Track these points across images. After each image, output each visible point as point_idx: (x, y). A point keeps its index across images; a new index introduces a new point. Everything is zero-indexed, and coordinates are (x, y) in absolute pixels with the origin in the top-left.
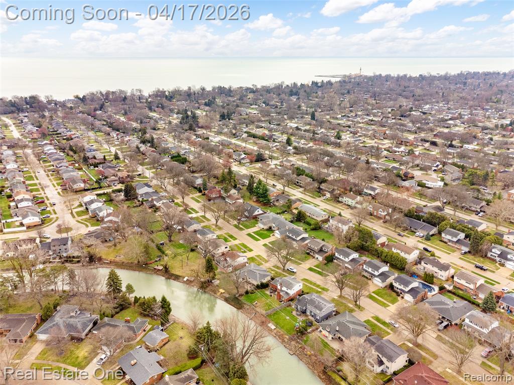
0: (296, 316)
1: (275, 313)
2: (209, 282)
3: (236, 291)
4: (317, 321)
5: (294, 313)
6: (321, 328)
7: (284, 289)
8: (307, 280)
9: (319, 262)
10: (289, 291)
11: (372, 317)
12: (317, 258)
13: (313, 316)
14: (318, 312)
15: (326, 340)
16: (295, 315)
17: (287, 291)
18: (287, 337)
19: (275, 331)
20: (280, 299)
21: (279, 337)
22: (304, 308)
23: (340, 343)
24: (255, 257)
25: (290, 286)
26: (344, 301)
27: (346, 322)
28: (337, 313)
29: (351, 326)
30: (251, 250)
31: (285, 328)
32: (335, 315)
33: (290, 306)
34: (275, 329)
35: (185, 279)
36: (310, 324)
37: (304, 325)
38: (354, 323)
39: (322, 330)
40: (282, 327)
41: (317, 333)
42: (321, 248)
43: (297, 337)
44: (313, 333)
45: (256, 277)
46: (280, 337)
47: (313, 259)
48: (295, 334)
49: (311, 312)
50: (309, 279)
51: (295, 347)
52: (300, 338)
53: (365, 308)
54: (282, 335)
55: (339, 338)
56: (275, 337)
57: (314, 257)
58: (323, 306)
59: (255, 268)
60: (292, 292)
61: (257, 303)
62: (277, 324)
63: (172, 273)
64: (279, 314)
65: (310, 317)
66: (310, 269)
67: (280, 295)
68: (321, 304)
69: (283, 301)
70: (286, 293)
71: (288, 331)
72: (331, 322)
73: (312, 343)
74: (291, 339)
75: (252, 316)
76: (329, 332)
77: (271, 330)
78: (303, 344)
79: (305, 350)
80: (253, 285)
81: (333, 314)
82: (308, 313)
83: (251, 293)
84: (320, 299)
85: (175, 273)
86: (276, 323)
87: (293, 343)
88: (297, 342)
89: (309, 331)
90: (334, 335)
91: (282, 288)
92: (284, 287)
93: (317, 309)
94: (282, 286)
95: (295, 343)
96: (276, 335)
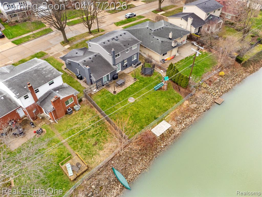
18: (187, 102)
21: (188, 117)
67: (62, 102)
91: (36, 94)
92: (40, 88)
93: (133, 46)
94: (35, 90)
95: (200, 92)
96: (181, 123)
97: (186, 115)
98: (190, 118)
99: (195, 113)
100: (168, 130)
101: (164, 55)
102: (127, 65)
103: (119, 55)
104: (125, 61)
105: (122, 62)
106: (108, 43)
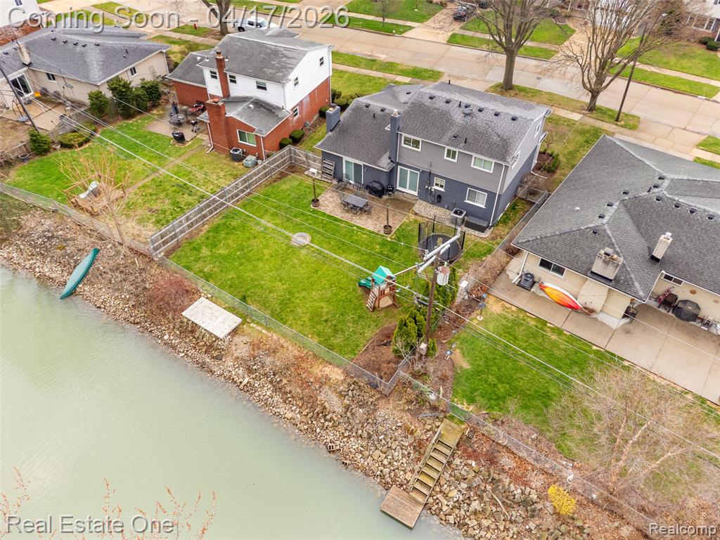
0: (347, 217)
1: (216, 229)
4: (475, 221)
5: (330, 203)
6: (529, 264)
7: (244, 87)
10: (272, 95)
13: (438, 199)
16: (339, 214)
17: (261, 95)
18: (336, 374)
19: (241, 348)
20: (231, 144)
21: (278, 388)
22: (384, 164)
31: (302, 311)
33: (294, 168)
34: (234, 332)
39: (542, 273)
40: (284, 311)
45: (86, 62)
49: (428, 177)
54: (297, 364)
56: (249, 389)
61: (96, 193)
62: (242, 298)
64: (243, 227)
65: (426, 210)
67: (230, 123)
68: (489, 116)
69: (250, 151)
70: (259, 104)
71: (328, 328)
72: (587, 210)
76: (615, 282)
77: (212, 347)
79: (507, 461)
80: (76, 104)
82: (408, 189)
83: (64, 146)
86: (231, 287)
87: (390, 413)
88: (420, 403)
91: (231, 85)
92: (239, 78)
93: (474, 155)
94: (228, 74)
95: (407, 418)
96: (250, 370)
97: (285, 381)
98: (277, 398)
99: (304, 413)
100: (214, 339)
101: (544, 264)
102: (439, 197)
103: (416, 143)
104: (436, 180)
105: (423, 172)
106: (440, 104)
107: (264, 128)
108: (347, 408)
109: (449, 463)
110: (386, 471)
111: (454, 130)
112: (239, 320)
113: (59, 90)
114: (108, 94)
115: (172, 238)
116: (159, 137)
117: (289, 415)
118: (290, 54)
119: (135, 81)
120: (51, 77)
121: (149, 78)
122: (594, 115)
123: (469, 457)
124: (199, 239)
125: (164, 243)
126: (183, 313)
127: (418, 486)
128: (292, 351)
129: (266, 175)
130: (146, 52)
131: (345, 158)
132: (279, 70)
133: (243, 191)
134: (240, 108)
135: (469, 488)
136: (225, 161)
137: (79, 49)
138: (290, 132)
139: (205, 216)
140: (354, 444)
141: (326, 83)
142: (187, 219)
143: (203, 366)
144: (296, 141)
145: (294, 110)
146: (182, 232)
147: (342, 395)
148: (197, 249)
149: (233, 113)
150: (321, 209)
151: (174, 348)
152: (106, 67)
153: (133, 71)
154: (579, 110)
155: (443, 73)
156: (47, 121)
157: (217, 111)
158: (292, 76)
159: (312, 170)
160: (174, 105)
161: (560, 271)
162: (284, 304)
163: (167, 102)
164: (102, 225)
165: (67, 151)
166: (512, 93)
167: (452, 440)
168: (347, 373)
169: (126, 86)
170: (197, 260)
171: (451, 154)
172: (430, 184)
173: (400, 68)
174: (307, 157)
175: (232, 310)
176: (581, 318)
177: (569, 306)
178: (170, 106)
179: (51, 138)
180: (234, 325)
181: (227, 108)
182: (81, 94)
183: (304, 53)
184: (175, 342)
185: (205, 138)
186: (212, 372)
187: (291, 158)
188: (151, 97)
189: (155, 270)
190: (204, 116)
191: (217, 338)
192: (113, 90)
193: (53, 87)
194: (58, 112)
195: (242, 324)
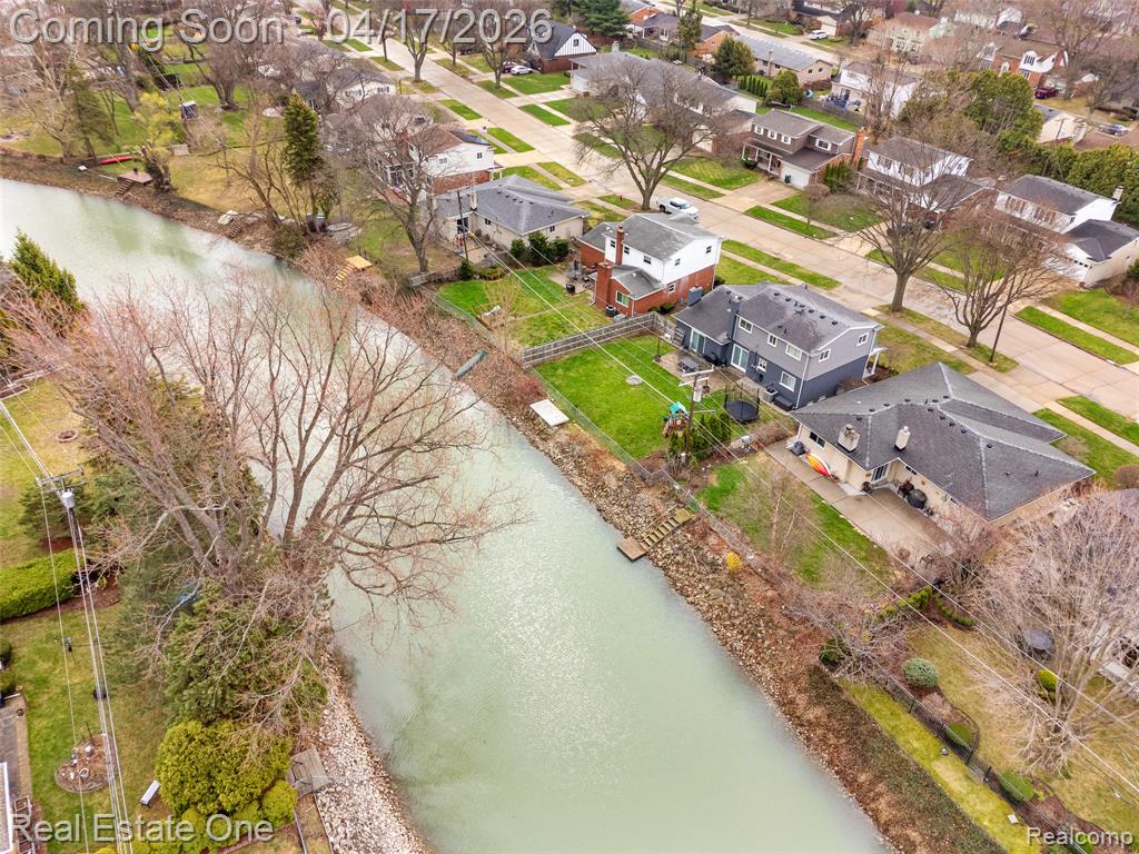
0: (677, 372)
1: (575, 359)
2: (314, 231)
3: (416, 266)
4: (783, 400)
5: (669, 362)
6: (803, 436)
7: (634, 258)
8: (739, 244)
9: (793, 192)
10: (656, 269)
11: (1066, 402)
12: (788, 180)
13: (760, 378)
14: (794, 352)
15: (829, 497)
16: (673, 371)
17: (645, 267)
18: (621, 467)
19: (562, 437)
20: (609, 300)
21: (578, 465)
22: (722, 339)
23: (913, 516)
24: (538, 169)
25: (660, 246)
26: (910, 329)
27: (945, 407)
28: (884, 372)
29: (982, 433)
30: (523, 147)
31: (614, 424)
32: (874, 380)
33: (653, 330)
34: (561, 425)
35: (224, 220)
36: (748, 414)
37: (714, 412)
38: (990, 418)
39: (809, 444)
40: (602, 420)
41: (778, 460)
42: (810, 139)
43: (670, 469)
44: (761, 457)
45: (518, 216)
46: (581, 467)
47: (771, 184)
48: (662, 456)
49: (754, 357)
50: (752, 245)
51: (658, 518)
52: (685, 473)
53: (1018, 359)
54: (597, 454)
55: (907, 489)
56: (557, 462)
57: (773, 178)
58: (822, 326)
59: (518, 187)
60: (667, 273)
61: (497, 315)
62: (575, 407)
63: (185, 195)
65: (749, 385)
66: (758, 213)
67: (611, 285)
68: (815, 317)
69: (623, 310)
70: (641, 274)
71: (628, 440)
72: (867, 405)
73: (754, 503)
74: (640, 478)
75: (465, 367)
76: (851, 454)
77: (542, 430)
78: (702, 506)
79: (712, 540)
81: (866, 374)
82: (739, 365)
83: (482, 277)
84: (807, 297)
85: (191, 197)
86: (572, 397)
87: (647, 497)
88: (670, 495)
89: (735, 444)
90: (879, 472)
91: (624, 255)
92: (632, 250)
93: (789, 344)
94: (625, 245)
95: (657, 501)
96: (563, 452)
97: (584, 463)
98: (575, 472)
99: (590, 484)
100: (546, 426)
101: (813, 436)
102: (761, 376)
103: (749, 326)
104: (761, 361)
105: (751, 352)
106: (781, 300)
107: (637, 293)
108: (620, 487)
109: (673, 532)
110: (630, 528)
111: (781, 322)
112: (567, 419)
113: (491, 234)
114: (527, 244)
115: (540, 356)
116: (555, 285)
117: (579, 483)
118: (679, 238)
119: (551, 238)
120: (488, 222)
121: (563, 237)
122: (970, 352)
123: (688, 532)
124: (559, 362)
125: (534, 358)
126: (531, 406)
127: (647, 540)
128: (595, 445)
129: (627, 330)
130: (567, 215)
131: (694, 329)
132: (666, 249)
133: (604, 337)
134: (624, 274)
135: (680, 549)
136: (600, 314)
137: (517, 203)
138: (662, 303)
139: (569, 348)
140: (616, 509)
141: (710, 269)
142: (555, 345)
143: (533, 442)
144: (664, 311)
145: (671, 286)
146: (548, 354)
147: (619, 480)
148: (556, 369)
149: (616, 277)
150: (660, 364)
151: (518, 427)
152: (532, 221)
153: (552, 229)
154: (958, 344)
155: (841, 284)
156: (475, 256)
157: (605, 272)
158: (674, 257)
159: (667, 335)
160: (576, 263)
161: (821, 443)
162: (604, 417)
163: (571, 259)
164: (494, 338)
165: (484, 281)
166: (898, 314)
167: (680, 520)
168: (628, 468)
169: (543, 240)
170: (552, 376)
171: (773, 340)
172: (756, 364)
173: (799, 270)
174: (666, 324)
175: (565, 412)
176: (827, 483)
177: (821, 472)
178: (572, 264)
179: (475, 270)
180: (562, 421)
181: (614, 272)
182: (506, 241)
183: (691, 240)
184: (520, 424)
185: (592, 295)
186: (538, 448)
187: (653, 323)
188: (560, 252)
189: (521, 375)
190: (594, 276)
191: (549, 426)
192: (532, 241)
193: (487, 230)
194: (485, 250)
195: (569, 422)
